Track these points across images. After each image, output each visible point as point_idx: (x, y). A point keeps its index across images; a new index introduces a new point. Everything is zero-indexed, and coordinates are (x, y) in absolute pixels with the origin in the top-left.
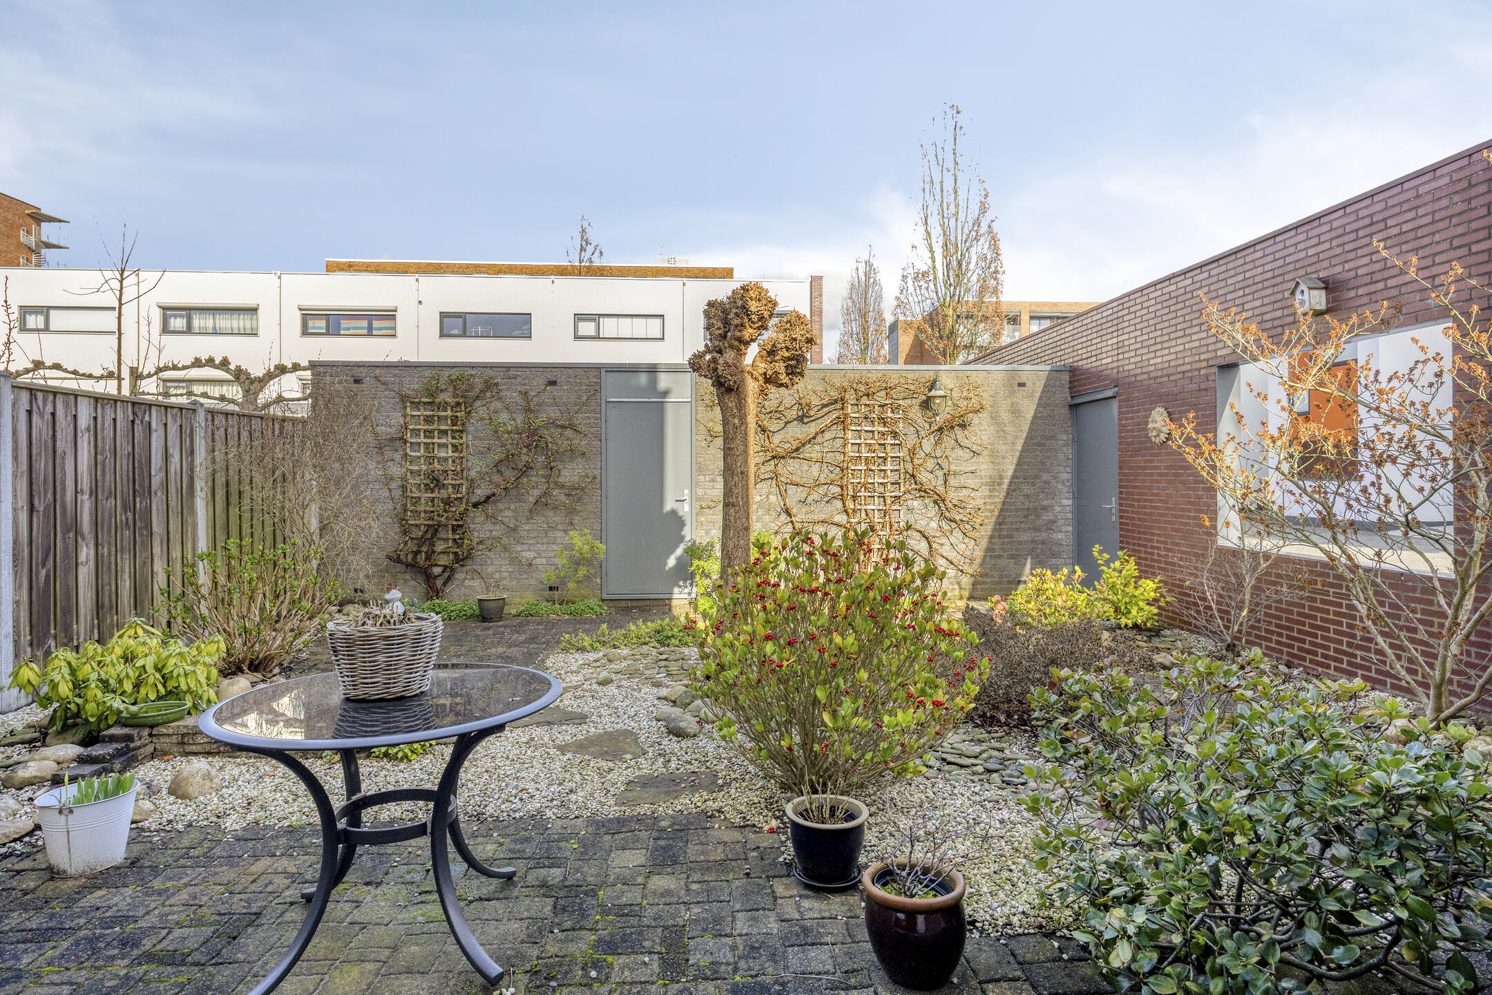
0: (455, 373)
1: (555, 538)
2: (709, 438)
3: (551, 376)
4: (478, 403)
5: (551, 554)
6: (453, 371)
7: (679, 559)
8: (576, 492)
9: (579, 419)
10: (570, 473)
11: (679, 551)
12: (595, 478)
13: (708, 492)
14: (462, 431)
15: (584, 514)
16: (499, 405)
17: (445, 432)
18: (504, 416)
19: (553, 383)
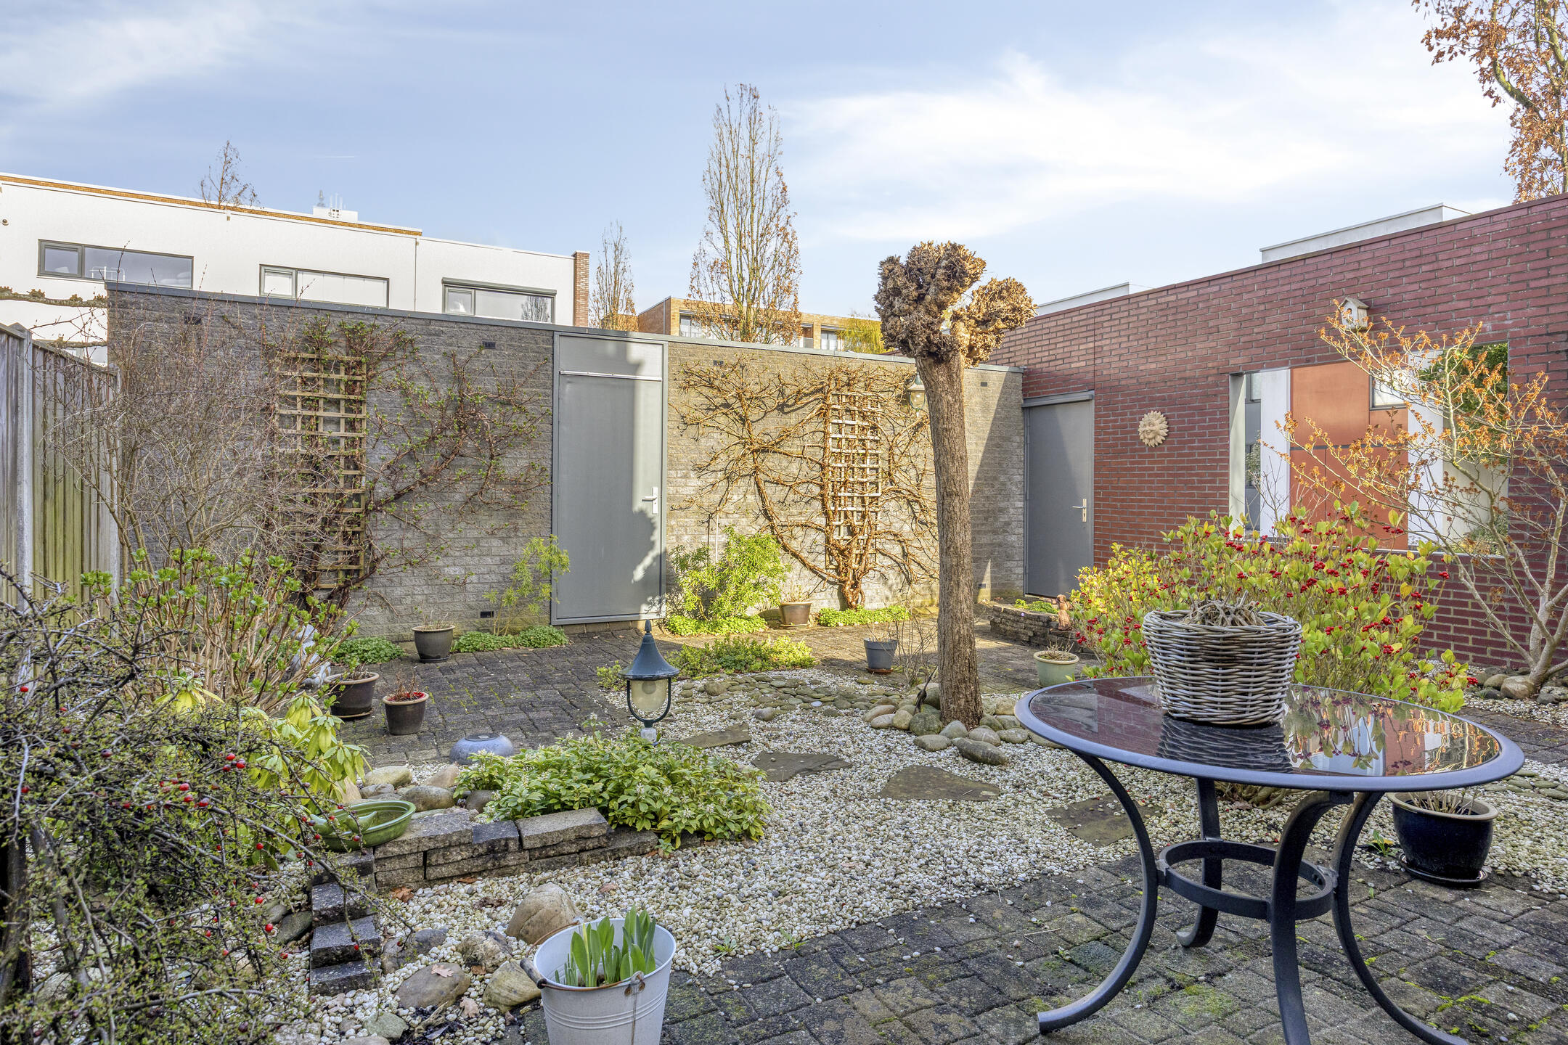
0: (350, 322)
1: (490, 548)
2: (682, 426)
3: (487, 335)
4: (384, 365)
5: (484, 570)
6: (347, 318)
7: (647, 570)
8: (520, 488)
9: (524, 393)
10: (514, 463)
11: (648, 561)
12: (543, 470)
13: (680, 490)
14: (361, 402)
15: (529, 517)
16: (414, 369)
17: (336, 403)
18: (422, 385)
19: (490, 345)
